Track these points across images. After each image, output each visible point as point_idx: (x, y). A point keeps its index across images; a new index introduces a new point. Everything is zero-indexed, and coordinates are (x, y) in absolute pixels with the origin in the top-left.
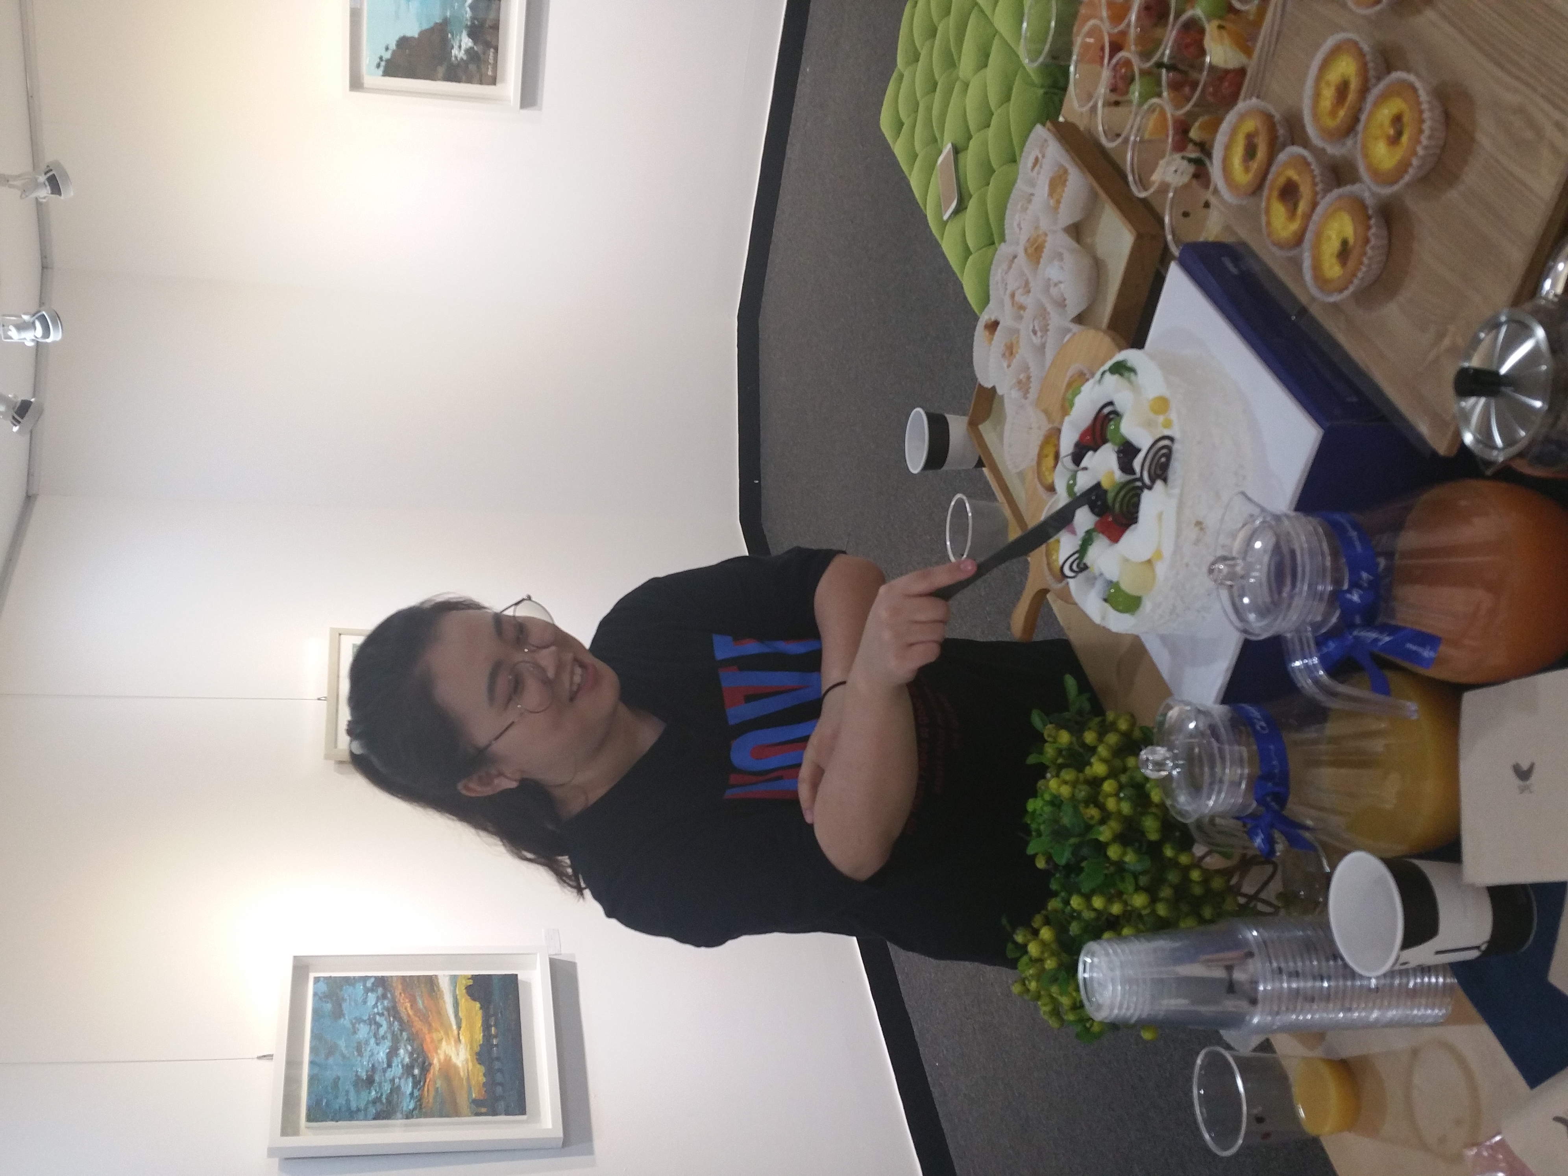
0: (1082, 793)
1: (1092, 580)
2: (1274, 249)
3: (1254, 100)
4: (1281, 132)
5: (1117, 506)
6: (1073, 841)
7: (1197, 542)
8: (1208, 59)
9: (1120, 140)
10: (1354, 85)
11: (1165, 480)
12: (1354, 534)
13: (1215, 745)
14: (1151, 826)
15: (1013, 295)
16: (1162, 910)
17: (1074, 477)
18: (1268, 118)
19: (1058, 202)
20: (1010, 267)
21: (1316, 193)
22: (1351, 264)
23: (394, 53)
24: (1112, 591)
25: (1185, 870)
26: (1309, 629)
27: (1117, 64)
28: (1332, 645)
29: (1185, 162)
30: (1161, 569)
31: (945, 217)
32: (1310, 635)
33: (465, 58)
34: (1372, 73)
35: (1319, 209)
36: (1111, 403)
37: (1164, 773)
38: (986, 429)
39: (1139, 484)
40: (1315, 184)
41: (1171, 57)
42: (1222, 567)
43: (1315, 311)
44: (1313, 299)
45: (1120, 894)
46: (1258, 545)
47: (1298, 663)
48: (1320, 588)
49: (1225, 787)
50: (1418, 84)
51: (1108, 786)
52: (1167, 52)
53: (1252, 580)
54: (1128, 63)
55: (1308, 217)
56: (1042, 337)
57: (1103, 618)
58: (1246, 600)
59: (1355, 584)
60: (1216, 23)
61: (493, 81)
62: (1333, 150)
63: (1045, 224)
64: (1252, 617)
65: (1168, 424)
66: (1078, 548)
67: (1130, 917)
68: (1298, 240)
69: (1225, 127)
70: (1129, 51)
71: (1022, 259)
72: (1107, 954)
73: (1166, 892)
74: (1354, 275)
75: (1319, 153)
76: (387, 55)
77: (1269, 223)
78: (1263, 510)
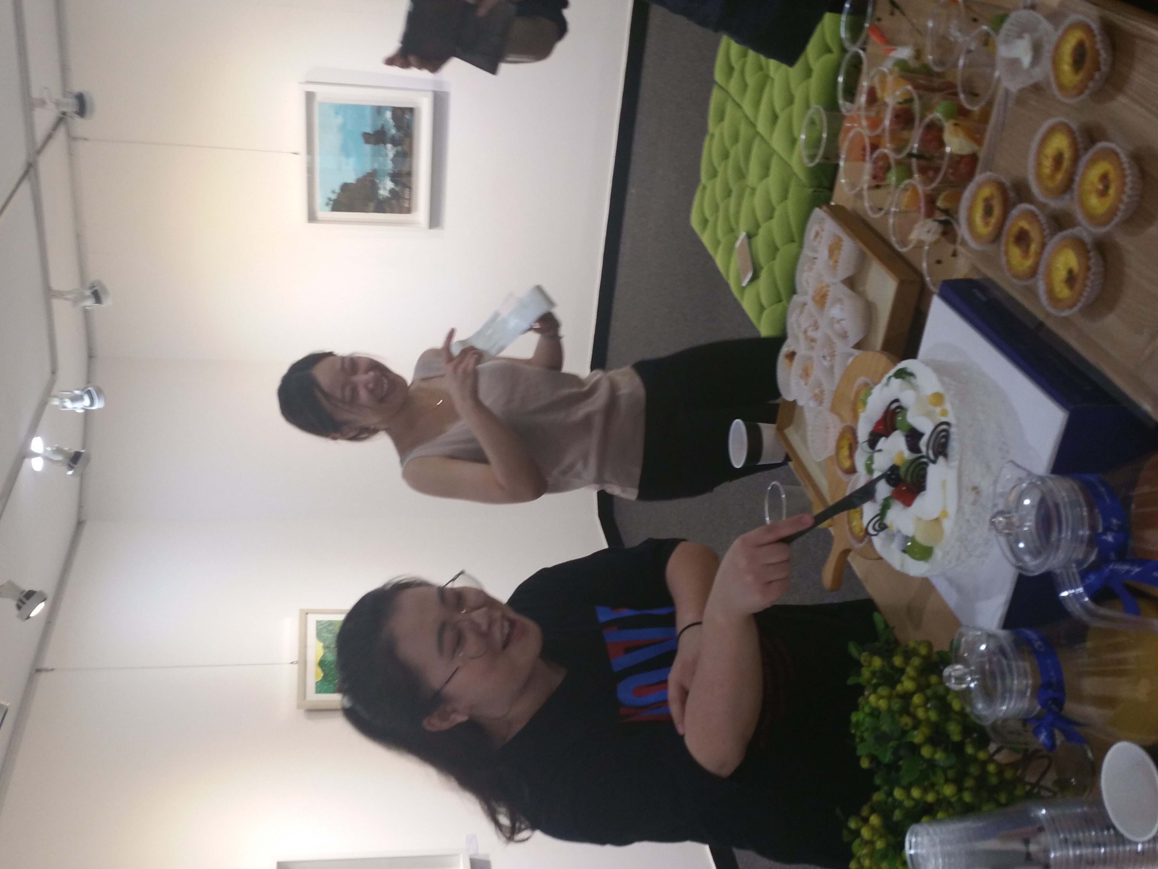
0: (896, 705)
1: (892, 537)
2: (1015, 281)
3: (988, 174)
4: (1012, 194)
5: (909, 479)
6: (892, 744)
7: (975, 503)
8: (948, 149)
9: (883, 213)
10: (1067, 155)
11: (945, 456)
12: (1102, 489)
13: (1005, 662)
14: (954, 730)
15: (805, 332)
16: (967, 797)
17: (871, 459)
18: (1001, 186)
19: (836, 262)
20: (801, 312)
21: (1044, 237)
22: (1078, 286)
23: (339, 195)
24: (909, 544)
25: (984, 764)
26: (1074, 565)
27: (877, 158)
28: (1092, 578)
29: (936, 223)
30: (948, 525)
31: (744, 284)
32: (1075, 570)
33: (389, 196)
34: (1081, 146)
35: (1048, 248)
36: (897, 400)
37: (964, 686)
38: (791, 433)
39: (925, 460)
40: (1042, 230)
41: (919, 149)
42: (1001, 519)
43: (1050, 324)
44: (1048, 315)
45: (933, 786)
46: (1027, 502)
47: (1065, 594)
48: (1081, 533)
49: (1015, 695)
50: (1119, 150)
51: (917, 699)
52: (916, 146)
53: (1026, 529)
54: (885, 157)
55: (1039, 254)
56: (830, 361)
57: (902, 566)
58: (1021, 545)
59: (1107, 529)
60: (952, 122)
61: (408, 211)
62: (1054, 204)
63: (827, 279)
64: (1027, 558)
65: (944, 413)
66: (878, 512)
67: (943, 803)
68: (1033, 272)
69: (967, 194)
70: (886, 148)
71: (811, 306)
72: (928, 834)
73: (969, 783)
74: (1081, 294)
75: (1042, 206)
76: (334, 197)
77: (1008, 262)
78: (1030, 474)
